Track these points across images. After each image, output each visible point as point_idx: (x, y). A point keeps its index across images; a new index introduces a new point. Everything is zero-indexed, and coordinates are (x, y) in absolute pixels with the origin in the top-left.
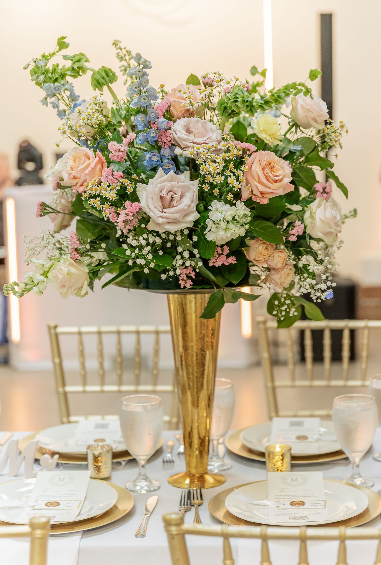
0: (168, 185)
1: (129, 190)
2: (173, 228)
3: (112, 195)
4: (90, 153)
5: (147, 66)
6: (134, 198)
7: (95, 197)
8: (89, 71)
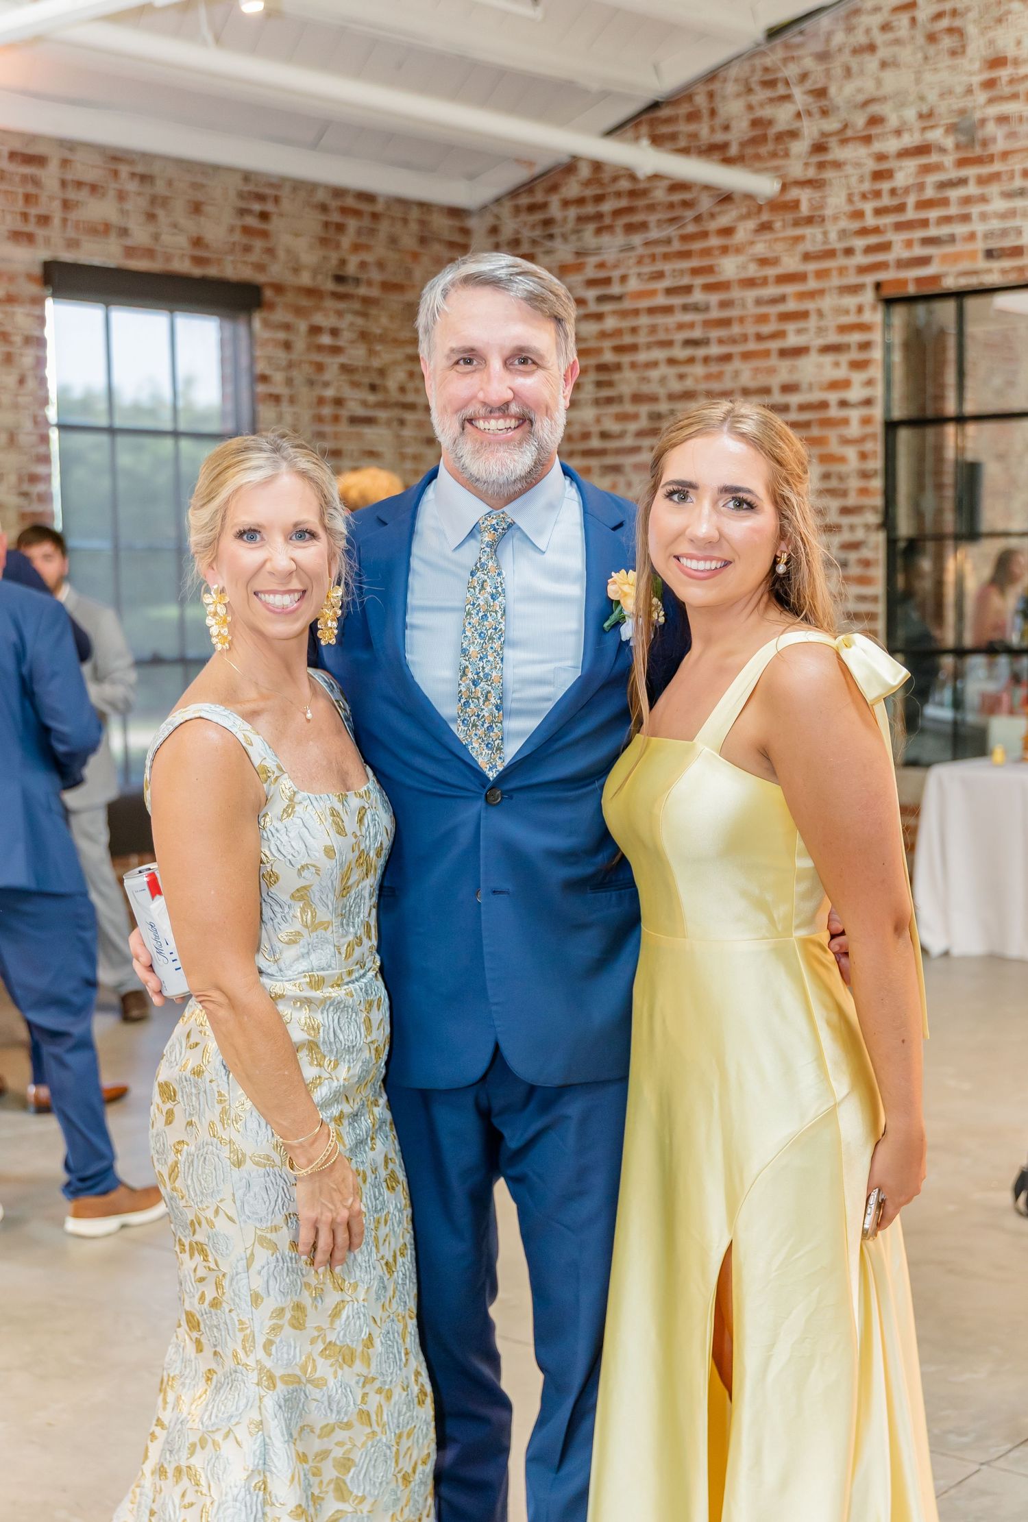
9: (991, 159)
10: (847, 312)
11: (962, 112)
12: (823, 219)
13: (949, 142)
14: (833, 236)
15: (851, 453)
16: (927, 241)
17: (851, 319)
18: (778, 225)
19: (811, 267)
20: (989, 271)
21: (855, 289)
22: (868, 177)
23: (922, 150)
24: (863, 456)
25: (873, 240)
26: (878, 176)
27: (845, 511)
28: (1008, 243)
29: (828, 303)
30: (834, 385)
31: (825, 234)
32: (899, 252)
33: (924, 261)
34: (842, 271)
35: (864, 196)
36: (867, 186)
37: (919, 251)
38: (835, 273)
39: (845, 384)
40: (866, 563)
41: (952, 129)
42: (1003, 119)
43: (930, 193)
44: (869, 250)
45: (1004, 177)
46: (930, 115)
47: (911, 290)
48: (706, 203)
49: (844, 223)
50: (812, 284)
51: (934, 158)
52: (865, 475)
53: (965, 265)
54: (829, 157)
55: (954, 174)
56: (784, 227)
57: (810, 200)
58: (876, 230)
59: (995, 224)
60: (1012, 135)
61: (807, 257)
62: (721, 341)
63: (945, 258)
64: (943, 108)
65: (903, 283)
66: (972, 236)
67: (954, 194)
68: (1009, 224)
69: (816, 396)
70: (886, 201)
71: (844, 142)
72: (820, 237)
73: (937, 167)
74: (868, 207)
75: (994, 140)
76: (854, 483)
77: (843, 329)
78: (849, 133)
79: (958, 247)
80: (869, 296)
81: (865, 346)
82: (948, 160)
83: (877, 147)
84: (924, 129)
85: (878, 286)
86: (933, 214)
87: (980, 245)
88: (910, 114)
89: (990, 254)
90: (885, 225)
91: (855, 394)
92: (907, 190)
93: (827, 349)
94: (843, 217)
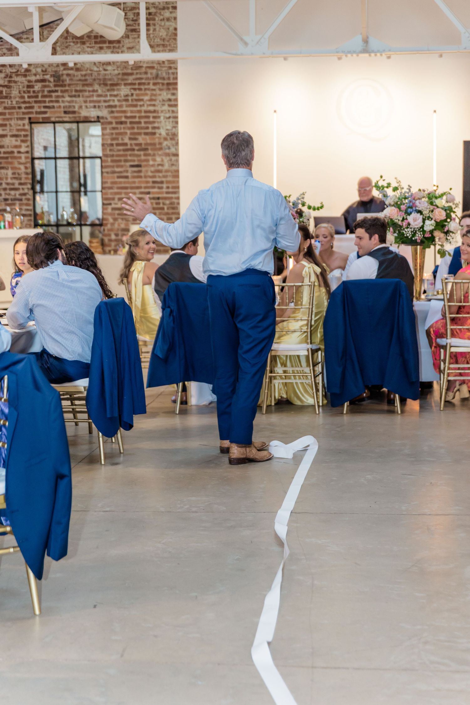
0: (415, 217)
1: (405, 218)
2: (416, 227)
3: (401, 219)
4: (395, 208)
5: (411, 187)
6: (407, 219)
7: (396, 219)
8: (391, 187)
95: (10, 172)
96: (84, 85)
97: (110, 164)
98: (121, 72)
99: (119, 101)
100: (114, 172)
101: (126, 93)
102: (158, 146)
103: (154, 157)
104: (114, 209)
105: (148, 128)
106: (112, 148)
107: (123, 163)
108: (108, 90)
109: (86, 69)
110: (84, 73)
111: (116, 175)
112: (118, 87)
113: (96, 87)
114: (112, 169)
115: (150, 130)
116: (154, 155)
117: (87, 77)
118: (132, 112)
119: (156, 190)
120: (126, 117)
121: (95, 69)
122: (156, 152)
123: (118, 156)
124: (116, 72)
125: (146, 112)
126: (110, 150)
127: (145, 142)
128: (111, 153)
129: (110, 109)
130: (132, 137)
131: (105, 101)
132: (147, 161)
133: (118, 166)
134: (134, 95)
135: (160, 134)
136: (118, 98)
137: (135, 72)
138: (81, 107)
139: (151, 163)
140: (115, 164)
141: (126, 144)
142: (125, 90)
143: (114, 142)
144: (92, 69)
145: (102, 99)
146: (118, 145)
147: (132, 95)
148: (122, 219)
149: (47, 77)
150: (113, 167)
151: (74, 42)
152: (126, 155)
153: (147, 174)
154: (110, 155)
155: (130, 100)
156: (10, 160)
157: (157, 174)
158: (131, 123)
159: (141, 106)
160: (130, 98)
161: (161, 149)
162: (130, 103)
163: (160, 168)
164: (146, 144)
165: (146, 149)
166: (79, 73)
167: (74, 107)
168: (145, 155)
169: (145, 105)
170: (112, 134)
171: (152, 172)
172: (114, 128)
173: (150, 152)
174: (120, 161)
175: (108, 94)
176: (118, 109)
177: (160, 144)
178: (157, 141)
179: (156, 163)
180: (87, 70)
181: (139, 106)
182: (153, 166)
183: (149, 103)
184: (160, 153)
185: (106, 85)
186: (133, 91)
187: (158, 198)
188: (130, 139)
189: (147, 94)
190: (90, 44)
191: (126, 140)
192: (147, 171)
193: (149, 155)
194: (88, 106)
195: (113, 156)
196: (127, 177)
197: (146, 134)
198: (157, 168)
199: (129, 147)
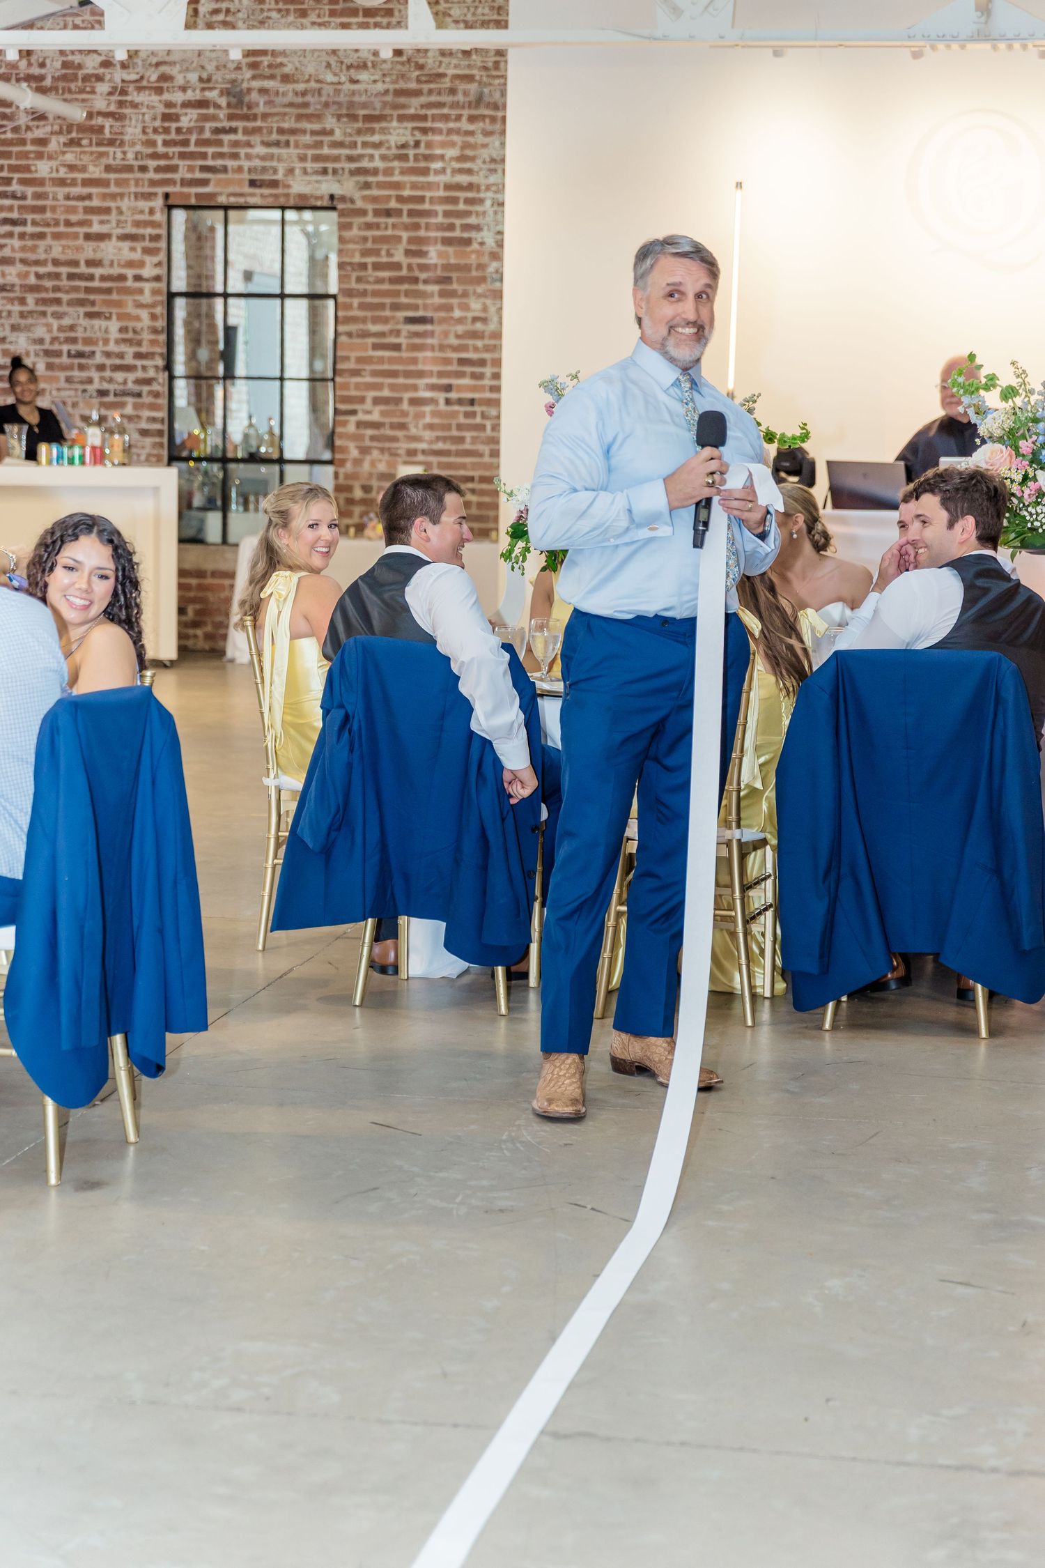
3: (1019, 478)
4: (1004, 448)
6: (1035, 479)
8: (998, 387)
9: (255, 117)
10: (142, 212)
11: (233, 82)
12: (122, 143)
13: (223, 101)
14: (130, 156)
15: (144, 314)
16: (204, 169)
17: (146, 217)
18: (85, 142)
19: (112, 176)
20: (252, 195)
21: (148, 196)
22: (159, 117)
23: (202, 104)
24: (154, 317)
25: (162, 163)
26: (166, 117)
27: (138, 356)
28: (266, 177)
29: (125, 204)
30: (130, 264)
31: (124, 153)
32: (183, 173)
33: (205, 182)
34: (137, 182)
35: (155, 131)
36: (158, 123)
37: (198, 175)
38: (132, 183)
39: (141, 264)
40: (157, 395)
41: (225, 92)
42: (263, 91)
43: (207, 135)
44: (158, 169)
45: (265, 131)
46: (209, 80)
47: (193, 201)
48: (23, 120)
49: (138, 148)
50: (113, 189)
51: (211, 111)
52: (155, 331)
53: (237, 190)
54: (129, 98)
55: (227, 124)
56: (91, 144)
57: (111, 127)
58: (165, 156)
59: (258, 163)
60: (269, 103)
61: (108, 168)
62: (34, 223)
63: (219, 182)
64: (218, 77)
65: (188, 196)
66: (240, 169)
67: (226, 138)
68: (268, 164)
69: (116, 271)
70: (173, 136)
71: (140, 89)
72: (119, 155)
73: (214, 118)
74: (159, 139)
75: (257, 105)
76: (146, 336)
77: (137, 224)
78: (144, 83)
79: (230, 176)
80: (159, 203)
81: (155, 238)
82: (222, 114)
83: (166, 96)
84: (203, 89)
85: (167, 196)
86: (210, 150)
87: (246, 176)
88: (193, 77)
89: (253, 183)
90: (174, 153)
91: (147, 272)
92: (190, 131)
93: (124, 237)
94: (140, 143)
95: (114, 326)
96: (299, 117)
97: (356, 313)
98: (391, 87)
99: (384, 158)
100: (365, 334)
101: (403, 140)
102: (474, 273)
103: (464, 300)
104: (360, 424)
105: (451, 227)
106: (362, 274)
107: (387, 313)
108: (359, 132)
109: (307, 77)
110: (301, 87)
111: (370, 341)
112: (384, 124)
113: (330, 122)
114: (362, 326)
115: (457, 233)
116: (465, 294)
117: (309, 98)
118: (414, 186)
119: (466, 381)
120: (400, 199)
121: (330, 78)
122: (470, 288)
123: (376, 293)
124: (380, 87)
125: (448, 187)
126: (359, 280)
127: (445, 262)
128: (361, 287)
129: (362, 179)
130: (413, 247)
131: (351, 159)
132: (449, 308)
133: (376, 320)
134: (423, 145)
135: (482, 244)
136: (383, 151)
137: (426, 87)
138: (291, 171)
139: (457, 313)
140: (369, 314)
141: (397, 266)
142: (401, 131)
143: (370, 260)
144: (321, 77)
145: (345, 152)
146: (377, 266)
147: (417, 144)
148: (382, 450)
149: (212, 95)
150: (364, 320)
151: (279, 11)
152: (397, 294)
153: (446, 342)
154: (358, 290)
155: (411, 157)
156: (115, 296)
157: (470, 342)
158: (411, 213)
159: (437, 172)
160: (411, 153)
161: (482, 280)
162: (411, 164)
163: (479, 326)
164: (447, 267)
165: (447, 280)
166: (290, 87)
167: (275, 171)
168: (442, 294)
169: (449, 171)
170: (365, 239)
171: (458, 336)
172: (369, 226)
173: (455, 286)
174: (382, 306)
175: (359, 140)
176: (381, 178)
177: (481, 267)
178: (473, 260)
179: (470, 315)
180: (308, 81)
181: (432, 173)
182: (461, 321)
183: (457, 165)
184: (480, 290)
185: (353, 117)
186: (419, 136)
187: (472, 402)
188: (408, 253)
189: (453, 144)
190: (319, 16)
191: (399, 257)
192: (446, 334)
193: (452, 294)
194: (309, 170)
195: (364, 293)
196: (397, 347)
197: (447, 242)
198: (469, 327)
199: (404, 272)
